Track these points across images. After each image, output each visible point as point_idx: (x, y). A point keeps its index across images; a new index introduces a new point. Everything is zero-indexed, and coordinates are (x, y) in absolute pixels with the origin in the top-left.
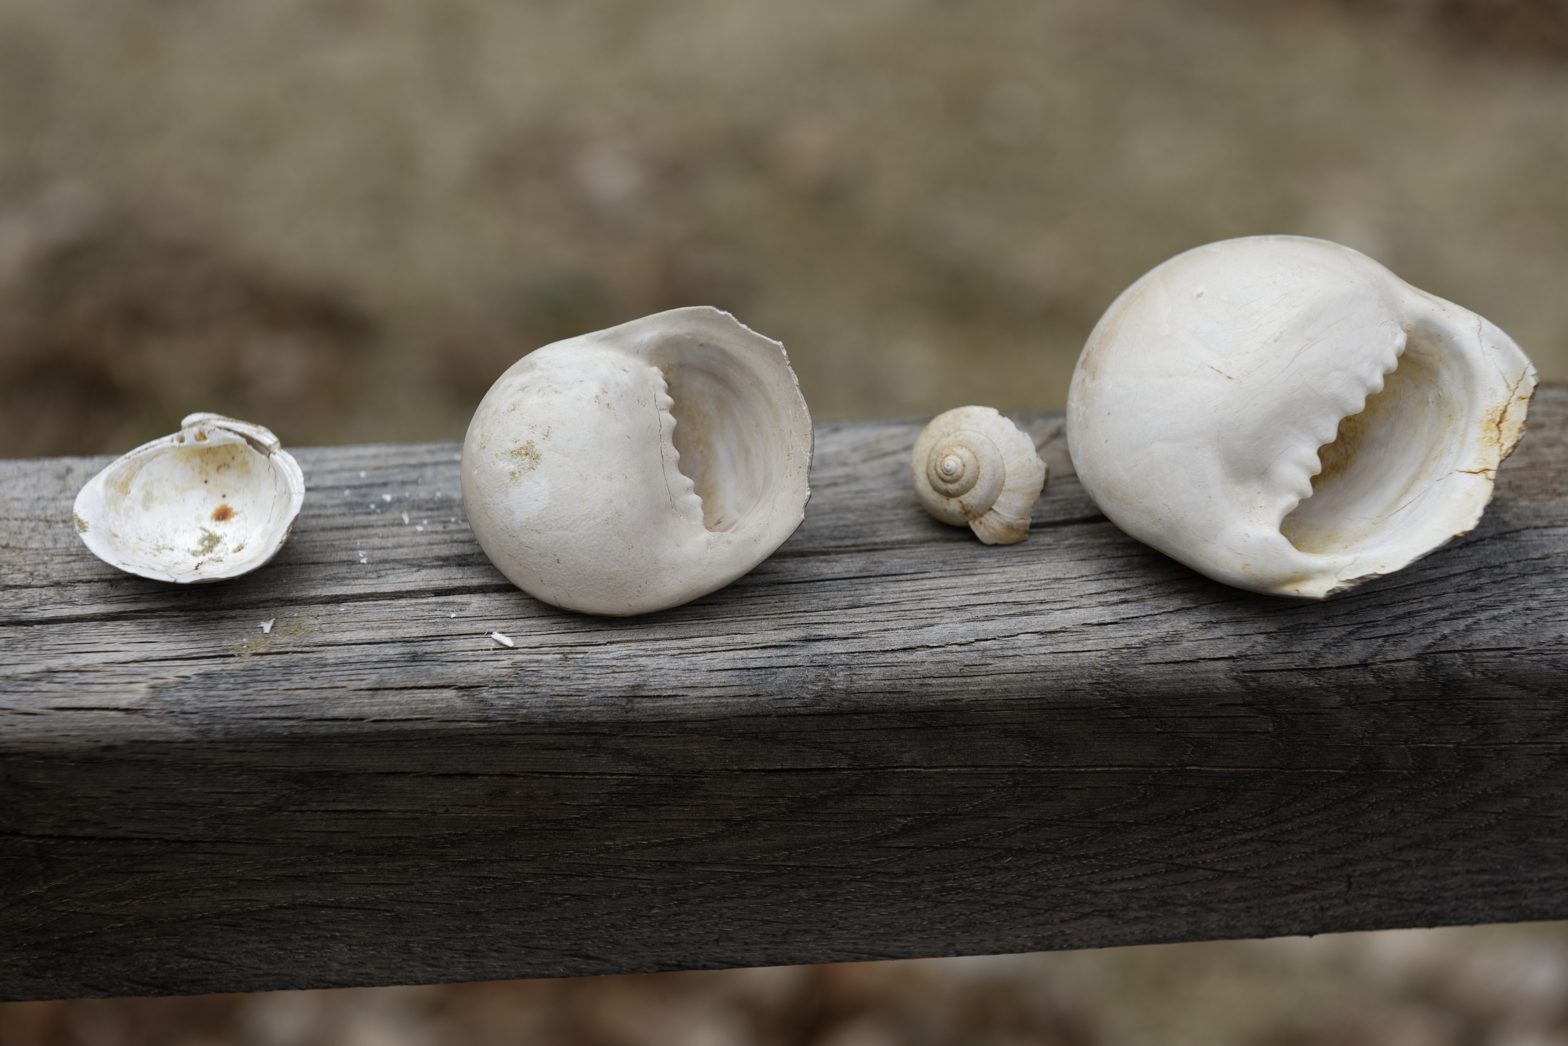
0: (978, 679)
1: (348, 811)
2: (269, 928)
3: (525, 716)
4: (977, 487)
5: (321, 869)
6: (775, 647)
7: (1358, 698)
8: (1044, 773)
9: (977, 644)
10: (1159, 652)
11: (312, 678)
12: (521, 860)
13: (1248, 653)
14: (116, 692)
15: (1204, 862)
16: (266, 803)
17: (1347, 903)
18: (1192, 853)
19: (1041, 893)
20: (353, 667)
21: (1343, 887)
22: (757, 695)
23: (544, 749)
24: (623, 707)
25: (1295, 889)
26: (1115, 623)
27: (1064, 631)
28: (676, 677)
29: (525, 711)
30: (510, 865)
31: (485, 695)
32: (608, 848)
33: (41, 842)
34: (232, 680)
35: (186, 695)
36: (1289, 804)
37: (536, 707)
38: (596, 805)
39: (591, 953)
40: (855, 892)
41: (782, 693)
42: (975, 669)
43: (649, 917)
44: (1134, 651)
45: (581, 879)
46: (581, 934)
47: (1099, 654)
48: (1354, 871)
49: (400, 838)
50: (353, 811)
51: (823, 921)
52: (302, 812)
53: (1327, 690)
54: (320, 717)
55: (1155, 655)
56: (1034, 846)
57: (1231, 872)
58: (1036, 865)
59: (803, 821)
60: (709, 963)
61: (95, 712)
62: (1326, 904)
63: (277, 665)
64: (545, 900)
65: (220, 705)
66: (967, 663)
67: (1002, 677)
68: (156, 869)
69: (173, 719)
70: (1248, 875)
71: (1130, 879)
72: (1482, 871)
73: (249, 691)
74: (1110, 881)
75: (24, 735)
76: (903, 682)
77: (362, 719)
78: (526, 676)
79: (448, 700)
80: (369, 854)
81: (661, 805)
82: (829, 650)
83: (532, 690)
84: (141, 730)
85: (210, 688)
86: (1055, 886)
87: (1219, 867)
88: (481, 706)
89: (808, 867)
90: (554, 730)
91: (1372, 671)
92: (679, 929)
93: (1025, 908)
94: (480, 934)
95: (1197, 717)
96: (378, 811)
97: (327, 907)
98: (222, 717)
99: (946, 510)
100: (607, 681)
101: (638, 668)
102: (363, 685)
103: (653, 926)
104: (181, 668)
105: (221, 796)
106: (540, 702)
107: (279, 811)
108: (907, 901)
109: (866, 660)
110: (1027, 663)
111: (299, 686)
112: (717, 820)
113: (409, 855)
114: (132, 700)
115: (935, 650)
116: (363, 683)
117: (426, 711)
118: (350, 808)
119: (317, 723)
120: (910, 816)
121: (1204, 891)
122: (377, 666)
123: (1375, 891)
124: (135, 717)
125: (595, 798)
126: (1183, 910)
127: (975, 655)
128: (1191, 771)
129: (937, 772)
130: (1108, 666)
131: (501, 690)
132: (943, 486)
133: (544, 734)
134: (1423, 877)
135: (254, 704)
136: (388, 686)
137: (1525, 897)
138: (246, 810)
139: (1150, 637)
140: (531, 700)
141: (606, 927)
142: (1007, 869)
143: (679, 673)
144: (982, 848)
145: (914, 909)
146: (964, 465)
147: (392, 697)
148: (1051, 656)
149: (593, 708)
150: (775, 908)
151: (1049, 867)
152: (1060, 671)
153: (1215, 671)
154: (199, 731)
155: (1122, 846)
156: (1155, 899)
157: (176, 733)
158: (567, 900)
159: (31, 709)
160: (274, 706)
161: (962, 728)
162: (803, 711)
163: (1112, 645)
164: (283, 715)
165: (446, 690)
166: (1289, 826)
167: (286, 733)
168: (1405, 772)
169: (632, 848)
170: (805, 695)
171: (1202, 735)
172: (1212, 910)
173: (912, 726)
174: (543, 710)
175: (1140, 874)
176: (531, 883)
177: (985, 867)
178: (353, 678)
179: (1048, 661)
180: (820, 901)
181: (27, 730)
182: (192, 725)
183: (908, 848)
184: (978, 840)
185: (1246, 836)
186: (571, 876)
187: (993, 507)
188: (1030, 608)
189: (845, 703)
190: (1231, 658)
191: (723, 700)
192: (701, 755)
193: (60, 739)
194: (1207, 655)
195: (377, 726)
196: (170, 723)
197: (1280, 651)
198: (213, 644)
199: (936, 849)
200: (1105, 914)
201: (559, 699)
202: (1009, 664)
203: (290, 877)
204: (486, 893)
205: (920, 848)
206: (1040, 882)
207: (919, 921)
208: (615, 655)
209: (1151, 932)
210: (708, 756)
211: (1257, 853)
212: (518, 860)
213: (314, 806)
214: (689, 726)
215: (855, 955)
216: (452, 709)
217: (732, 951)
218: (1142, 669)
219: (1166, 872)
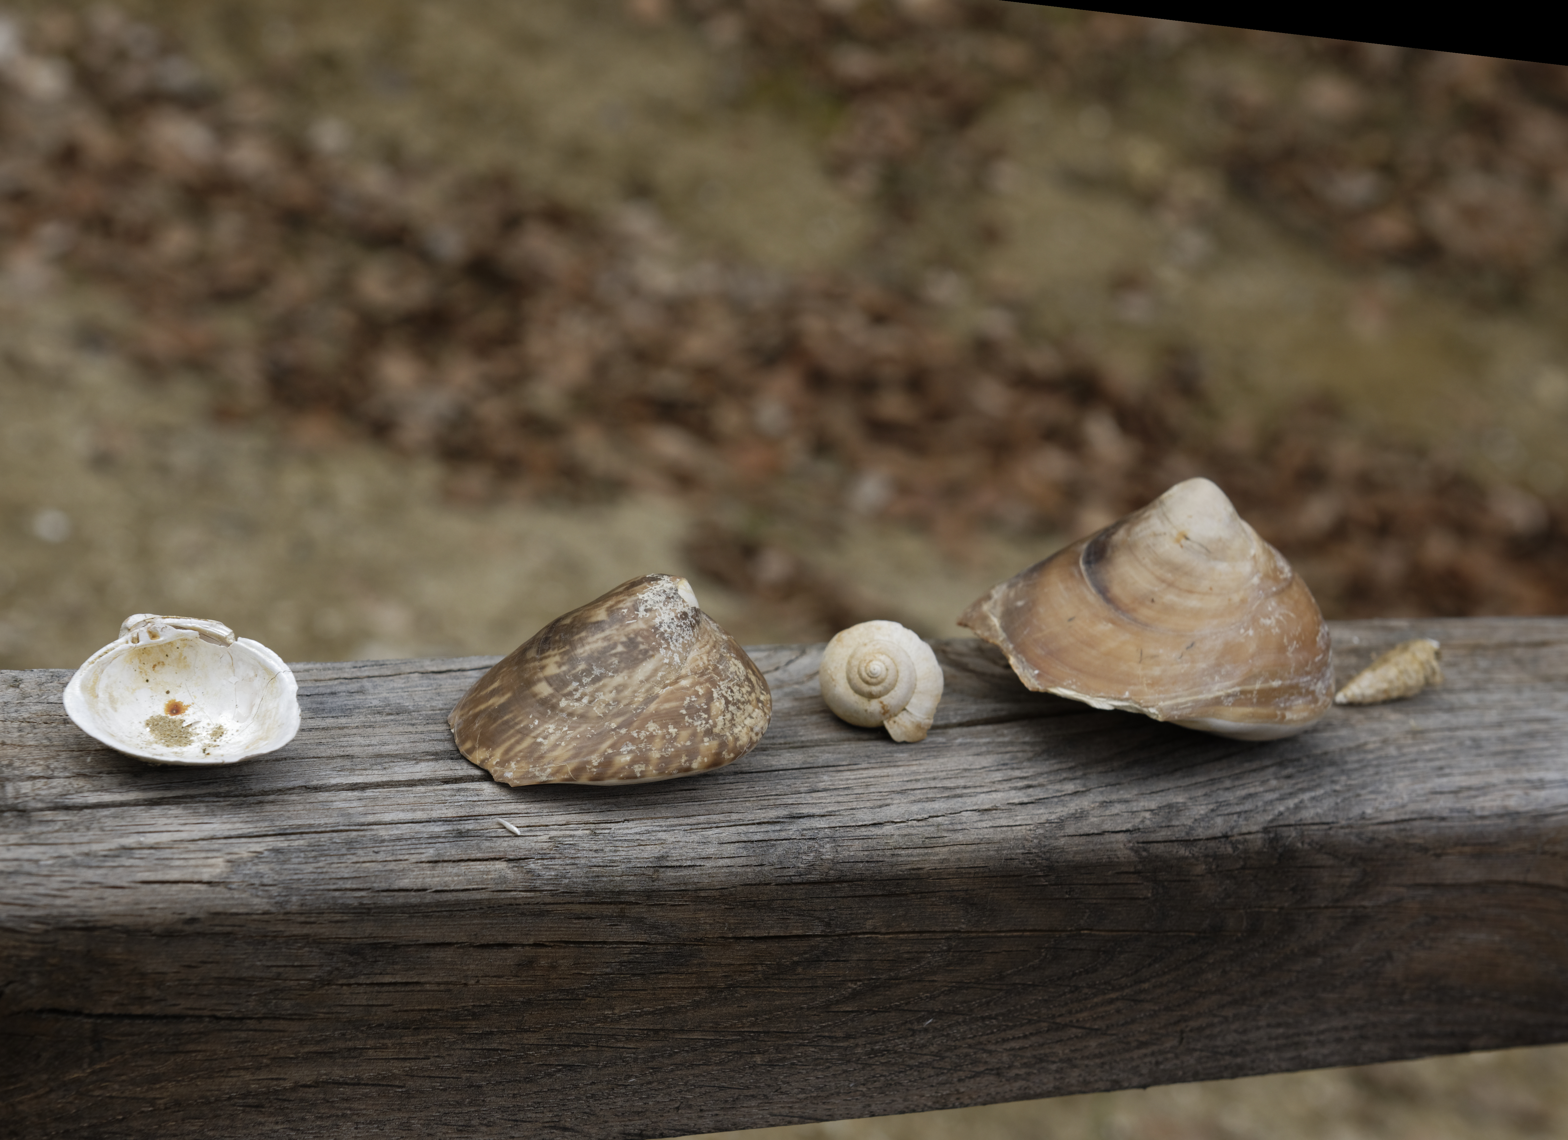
0: (937, 850)
1: (390, 984)
2: (287, 1108)
3: (567, 885)
4: (896, 688)
5: (350, 1044)
6: (768, 823)
7: (1218, 866)
8: (973, 938)
9: (930, 820)
10: (1073, 826)
11: (374, 852)
12: (529, 1031)
13: (1141, 826)
14: (197, 866)
15: (1078, 1021)
16: (320, 977)
17: (1177, 1057)
18: (1070, 1012)
19: (948, 1054)
20: (409, 842)
21: (1175, 1042)
22: (762, 865)
23: (576, 919)
24: (650, 877)
25: (1142, 1045)
26: (1032, 803)
27: (996, 809)
28: (693, 849)
29: (567, 881)
30: (519, 1036)
31: (532, 866)
32: (606, 1017)
33: (99, 1021)
34: (302, 855)
35: (263, 868)
36: (1150, 965)
37: (576, 877)
38: (607, 974)
39: (568, 1125)
40: (801, 1056)
41: (781, 862)
42: (934, 841)
43: (626, 1086)
44: (1054, 825)
45: (576, 1049)
46: (564, 1105)
47: (1028, 827)
48: (1187, 1026)
49: (429, 1010)
50: (395, 984)
51: (769, 1086)
52: (349, 985)
53: (1197, 859)
54: (388, 888)
55: (1071, 829)
56: (951, 1008)
57: (1097, 1030)
58: (949, 1026)
59: (774, 987)
60: (665, 1132)
61: (180, 885)
62: (1160, 1058)
63: (338, 841)
64: (541, 1072)
65: (296, 877)
66: (927, 836)
67: (955, 847)
68: (199, 1048)
69: (254, 891)
70: (1109, 1032)
71: (1019, 1038)
72: (1279, 1025)
73: (321, 864)
74: (1004, 1040)
75: (113, 909)
76: (878, 852)
77: (425, 890)
78: (565, 849)
79: (500, 871)
80: (397, 1028)
81: (661, 973)
82: (814, 825)
83: (573, 861)
84: (224, 902)
85: (284, 862)
86: (961, 1046)
87: (1088, 1025)
88: (529, 876)
89: (768, 1032)
90: (589, 899)
91: (1231, 842)
92: (648, 1098)
93: (933, 1068)
94: (476, 1108)
95: (1098, 884)
96: (417, 983)
97: (347, 1084)
98: (298, 889)
99: (866, 711)
100: (634, 853)
101: (660, 842)
102: (424, 858)
103: (627, 1095)
104: (250, 845)
105: (281, 970)
106: (580, 872)
107: (328, 984)
108: (841, 1064)
109: (846, 834)
110: (972, 836)
111: (365, 859)
112: (703, 988)
113: (433, 1028)
114: (214, 874)
115: (898, 825)
116: (423, 856)
117: (482, 882)
118: (393, 981)
119: (385, 894)
120: (860, 981)
121: (1073, 1048)
122: (430, 841)
123: (1199, 1046)
124: (218, 889)
125: (607, 967)
126: (1054, 1067)
127: (932, 829)
128: (1084, 934)
129: (890, 938)
130: (1036, 838)
131: (545, 862)
132: (866, 688)
133: (580, 903)
134: (1236, 1031)
135: (327, 877)
136: (446, 859)
137: (1306, 1048)
138: (299, 985)
139: (1063, 813)
140: (572, 871)
141: (587, 1097)
142: (926, 1030)
143: (695, 845)
144: (910, 1011)
145: (845, 1071)
146: (887, 670)
147: (450, 869)
148: (992, 830)
149: (625, 878)
150: (732, 1074)
151: (959, 1028)
152: (1000, 842)
153: (1117, 842)
154: (276, 903)
155: (1018, 1007)
156: (1034, 1057)
157: (256, 905)
158: (560, 1070)
159: (118, 883)
160: (347, 878)
161: (919, 896)
162: (797, 879)
163: (1037, 820)
164: (354, 886)
165: (497, 862)
166: (1146, 986)
167: (356, 904)
168: (1239, 935)
169: (627, 1016)
170: (800, 865)
171: (1099, 901)
172: (1075, 1066)
173: (880, 893)
174: (582, 880)
175: (1027, 1033)
176: (533, 1055)
177: (909, 1029)
178: (412, 851)
179: (989, 834)
180: (770, 1066)
181: (116, 903)
182: (270, 897)
183: (852, 1012)
184: (909, 1002)
185: (1113, 995)
186: (569, 1046)
187: (908, 708)
188: (958, 792)
189: (832, 872)
190: (1127, 831)
191: (734, 870)
192: (705, 923)
193: (147, 912)
194: (1110, 829)
195: (437, 896)
196: (252, 895)
197: (1164, 824)
198: (266, 824)
199: (874, 1012)
200: (994, 1072)
201: (595, 869)
202: (960, 837)
203: (321, 1053)
204: (490, 1066)
205: (862, 1012)
206: (949, 1043)
207: (847, 1083)
208: (636, 830)
209: (1026, 1088)
210: (710, 924)
211: (1118, 1011)
212: (526, 1031)
213: (362, 979)
214: (703, 894)
215: (788, 1119)
216: (503, 879)
217: (688, 1118)
218: (1062, 841)
219: (1048, 1031)
